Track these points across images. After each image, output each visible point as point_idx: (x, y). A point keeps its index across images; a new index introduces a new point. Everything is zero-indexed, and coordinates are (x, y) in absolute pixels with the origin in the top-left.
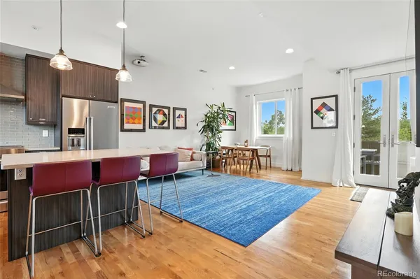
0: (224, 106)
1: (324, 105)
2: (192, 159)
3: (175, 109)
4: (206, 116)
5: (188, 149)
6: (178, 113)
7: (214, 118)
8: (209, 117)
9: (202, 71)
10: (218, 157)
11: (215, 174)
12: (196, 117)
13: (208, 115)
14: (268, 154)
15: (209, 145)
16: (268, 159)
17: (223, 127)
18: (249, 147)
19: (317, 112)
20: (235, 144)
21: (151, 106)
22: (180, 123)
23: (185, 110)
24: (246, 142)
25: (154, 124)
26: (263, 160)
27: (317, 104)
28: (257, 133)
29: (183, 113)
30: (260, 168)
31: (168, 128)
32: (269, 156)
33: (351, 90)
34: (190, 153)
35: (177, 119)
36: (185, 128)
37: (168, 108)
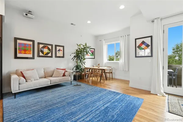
0: (86, 45)
1: (143, 43)
2: (64, 75)
3: (56, 46)
4: (77, 50)
5: (62, 69)
6: (58, 48)
7: (81, 51)
8: (78, 51)
9: (72, 24)
10: (83, 73)
11: (79, 83)
12: (70, 51)
13: (78, 50)
14: (111, 72)
15: (77, 67)
16: (111, 74)
17: (86, 57)
18: (100, 68)
19: (139, 47)
20: (93, 66)
21: (39, 44)
22: (60, 54)
23: (63, 47)
24: (99, 65)
25: (41, 54)
26: (108, 75)
27: (139, 42)
28: (105, 60)
29: (62, 48)
30: (106, 79)
31: (51, 57)
32: (111, 73)
33: (161, 32)
34: (63, 72)
35: (57, 52)
36: (63, 57)
37: (52, 45)
